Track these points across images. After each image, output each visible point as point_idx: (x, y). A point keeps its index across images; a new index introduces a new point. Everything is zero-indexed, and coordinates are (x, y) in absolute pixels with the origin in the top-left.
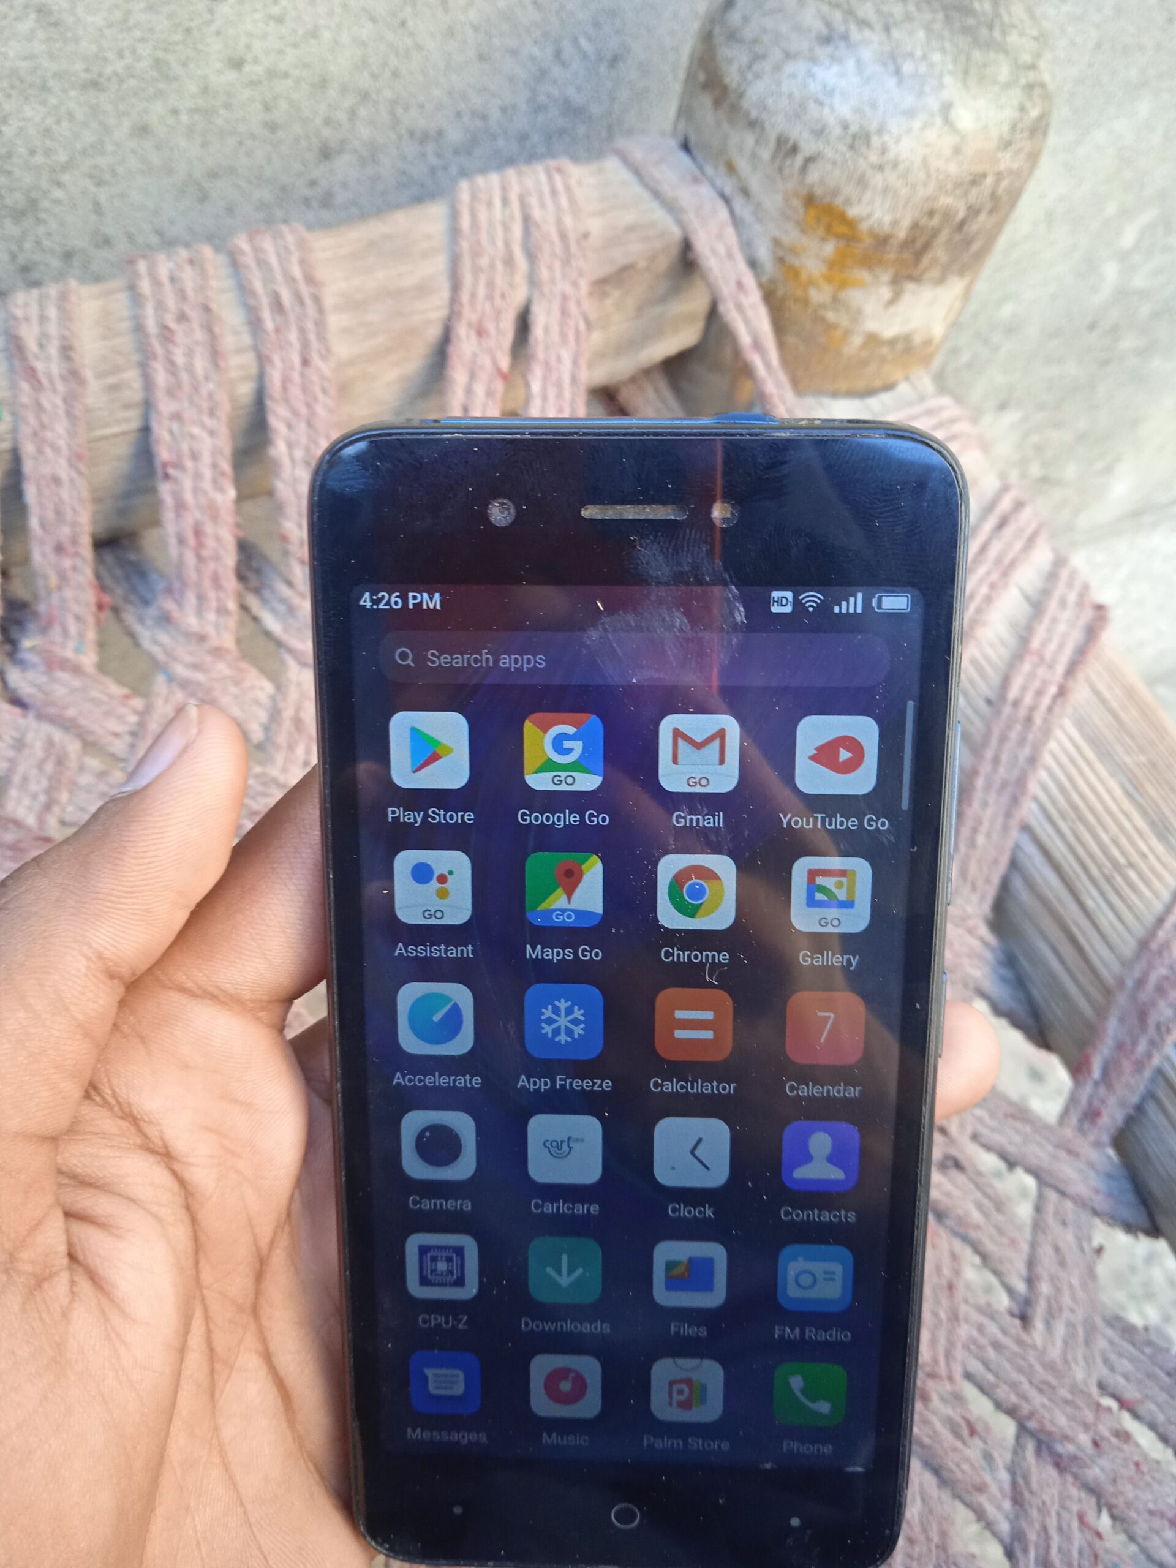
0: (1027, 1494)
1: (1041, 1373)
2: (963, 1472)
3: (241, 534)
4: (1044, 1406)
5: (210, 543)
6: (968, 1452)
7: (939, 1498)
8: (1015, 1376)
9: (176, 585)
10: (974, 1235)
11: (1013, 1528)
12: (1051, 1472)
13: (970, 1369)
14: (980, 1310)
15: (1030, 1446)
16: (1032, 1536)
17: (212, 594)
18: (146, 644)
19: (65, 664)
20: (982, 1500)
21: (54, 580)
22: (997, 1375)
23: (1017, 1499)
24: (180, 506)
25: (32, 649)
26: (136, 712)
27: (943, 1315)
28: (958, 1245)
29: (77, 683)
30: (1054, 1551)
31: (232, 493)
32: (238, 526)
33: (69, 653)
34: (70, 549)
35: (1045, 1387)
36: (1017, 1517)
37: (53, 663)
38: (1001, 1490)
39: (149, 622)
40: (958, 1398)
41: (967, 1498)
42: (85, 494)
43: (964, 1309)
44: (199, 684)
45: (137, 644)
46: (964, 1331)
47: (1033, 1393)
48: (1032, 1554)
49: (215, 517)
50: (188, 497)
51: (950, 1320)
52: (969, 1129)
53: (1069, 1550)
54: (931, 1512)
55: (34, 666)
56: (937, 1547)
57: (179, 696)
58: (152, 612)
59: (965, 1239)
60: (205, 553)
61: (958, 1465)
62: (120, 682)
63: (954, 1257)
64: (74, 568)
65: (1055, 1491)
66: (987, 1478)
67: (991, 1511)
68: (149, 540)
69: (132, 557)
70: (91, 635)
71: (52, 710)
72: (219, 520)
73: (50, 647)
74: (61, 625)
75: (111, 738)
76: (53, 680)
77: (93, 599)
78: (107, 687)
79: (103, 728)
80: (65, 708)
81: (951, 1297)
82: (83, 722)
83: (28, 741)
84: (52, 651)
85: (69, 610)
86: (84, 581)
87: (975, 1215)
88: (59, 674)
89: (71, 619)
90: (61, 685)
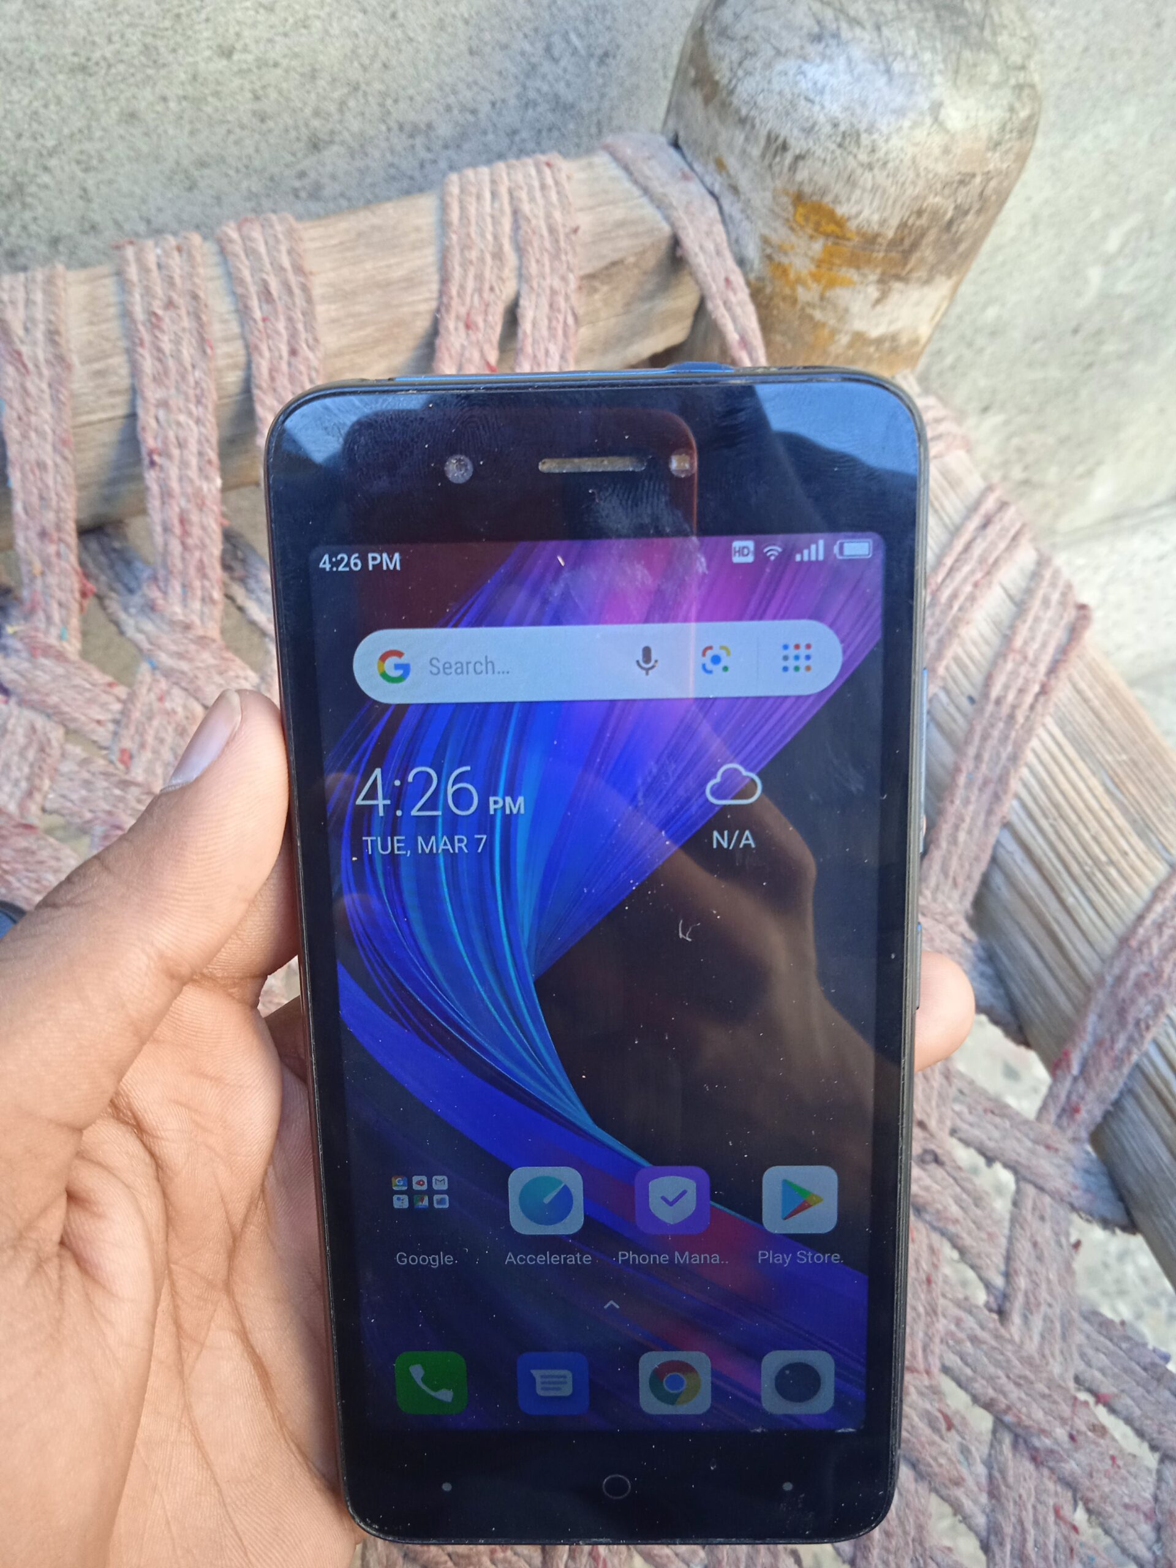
0: (1003, 1488)
1: (1019, 1368)
2: (940, 1466)
3: (226, 523)
4: (1020, 1399)
5: (196, 531)
6: (945, 1446)
7: (917, 1491)
8: (992, 1370)
9: (161, 573)
10: (952, 1229)
11: (989, 1522)
12: (1029, 1466)
13: (948, 1363)
14: (958, 1304)
15: (1007, 1440)
16: (1008, 1530)
17: (197, 584)
18: (131, 632)
19: (47, 651)
20: (959, 1493)
21: (38, 566)
22: (974, 1371)
23: (993, 1493)
24: (166, 494)
25: (15, 634)
26: (119, 700)
27: (921, 1310)
28: (936, 1238)
29: (60, 670)
30: (1030, 1544)
31: (219, 482)
32: (224, 515)
33: (53, 641)
34: (55, 536)
35: (1022, 1382)
36: (993, 1511)
37: (36, 650)
38: (978, 1484)
39: (133, 611)
40: (935, 1391)
41: (944, 1492)
42: (70, 480)
43: (941, 1301)
44: (183, 673)
45: (122, 633)
46: (942, 1325)
47: (1010, 1387)
48: (1008, 1547)
49: (201, 507)
50: (175, 485)
51: (927, 1313)
52: (949, 1124)
53: (1045, 1544)
54: (907, 1505)
55: (17, 651)
56: (913, 1540)
57: (163, 684)
58: (137, 599)
59: (943, 1233)
60: (190, 541)
61: (935, 1459)
62: (103, 669)
63: (932, 1250)
64: (58, 555)
65: (1031, 1485)
66: (964, 1471)
67: (968, 1504)
68: (135, 527)
69: (117, 545)
70: (75, 622)
71: (35, 697)
72: (205, 509)
73: (33, 634)
74: (45, 611)
75: (93, 725)
76: (36, 667)
77: (77, 586)
78: (90, 675)
79: (85, 715)
80: (47, 695)
81: (929, 1291)
82: (66, 709)
83: (10, 727)
84: (36, 637)
85: (52, 596)
86: (68, 567)
87: (954, 1210)
88: (43, 661)
89: (55, 606)
90: (44, 671)
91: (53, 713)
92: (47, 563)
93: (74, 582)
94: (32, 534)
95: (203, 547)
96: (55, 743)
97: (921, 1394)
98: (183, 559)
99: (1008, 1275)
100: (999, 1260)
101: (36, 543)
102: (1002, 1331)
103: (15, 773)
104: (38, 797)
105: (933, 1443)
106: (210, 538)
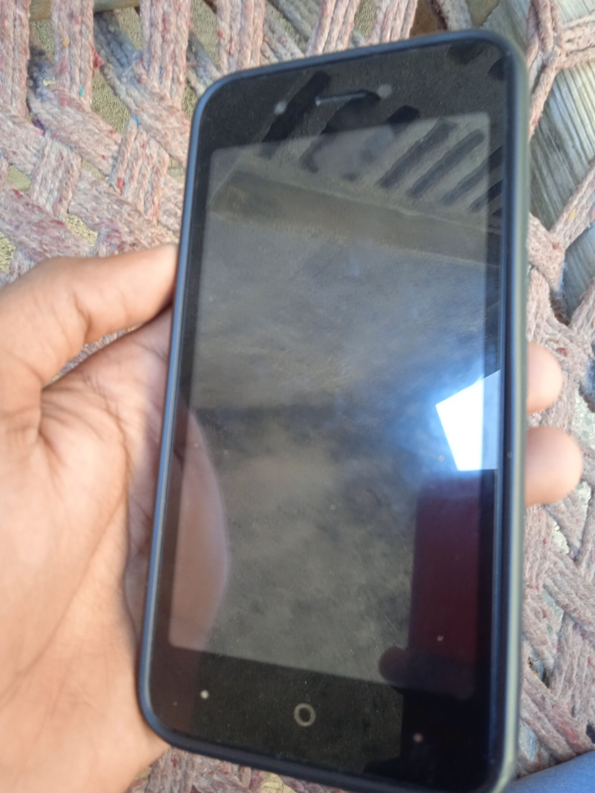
0: (566, 648)
2: (537, 634)
4: (581, 606)
5: (173, 29)
6: (541, 625)
8: (568, 589)
9: (146, 56)
10: (560, 516)
11: (555, 663)
12: (579, 638)
13: (547, 584)
14: (556, 554)
15: (571, 624)
16: (565, 668)
18: (123, 95)
19: (71, 102)
20: (544, 648)
21: (66, 40)
22: (560, 589)
23: (560, 648)
25: (48, 87)
26: (116, 143)
27: (539, 556)
28: (550, 519)
29: (79, 117)
30: (574, 675)
32: (191, 21)
33: (74, 95)
34: (79, 18)
36: (559, 658)
37: (63, 100)
38: (553, 644)
39: (125, 80)
40: (540, 598)
41: (537, 647)
43: (549, 553)
44: (158, 130)
45: (116, 94)
46: (547, 565)
48: (564, 676)
49: (177, 12)
51: (541, 558)
53: (582, 676)
55: (50, 99)
57: (145, 136)
58: (127, 72)
59: (555, 518)
60: (168, 36)
61: (535, 631)
62: (107, 120)
63: (548, 526)
64: (81, 32)
65: (579, 647)
66: (547, 637)
67: (547, 654)
69: (112, 29)
70: (89, 84)
71: (63, 134)
72: (180, 14)
73: (61, 88)
74: (70, 73)
75: (100, 159)
76: (63, 113)
77: (92, 58)
78: (98, 123)
79: (95, 151)
80: (71, 133)
81: (544, 548)
82: (83, 145)
83: (46, 152)
84: (64, 91)
85: (75, 64)
86: (87, 43)
87: (563, 506)
88: (67, 108)
89: (77, 71)
90: (69, 117)
91: (74, 147)
92: (73, 38)
93: (90, 56)
94: (64, 15)
95: (177, 42)
96: (75, 168)
97: (533, 599)
98: (162, 49)
99: (583, 542)
100: (579, 534)
101: (66, 21)
102: (577, 571)
103: (50, 186)
104: (65, 203)
105: (535, 624)
106: (181, 35)
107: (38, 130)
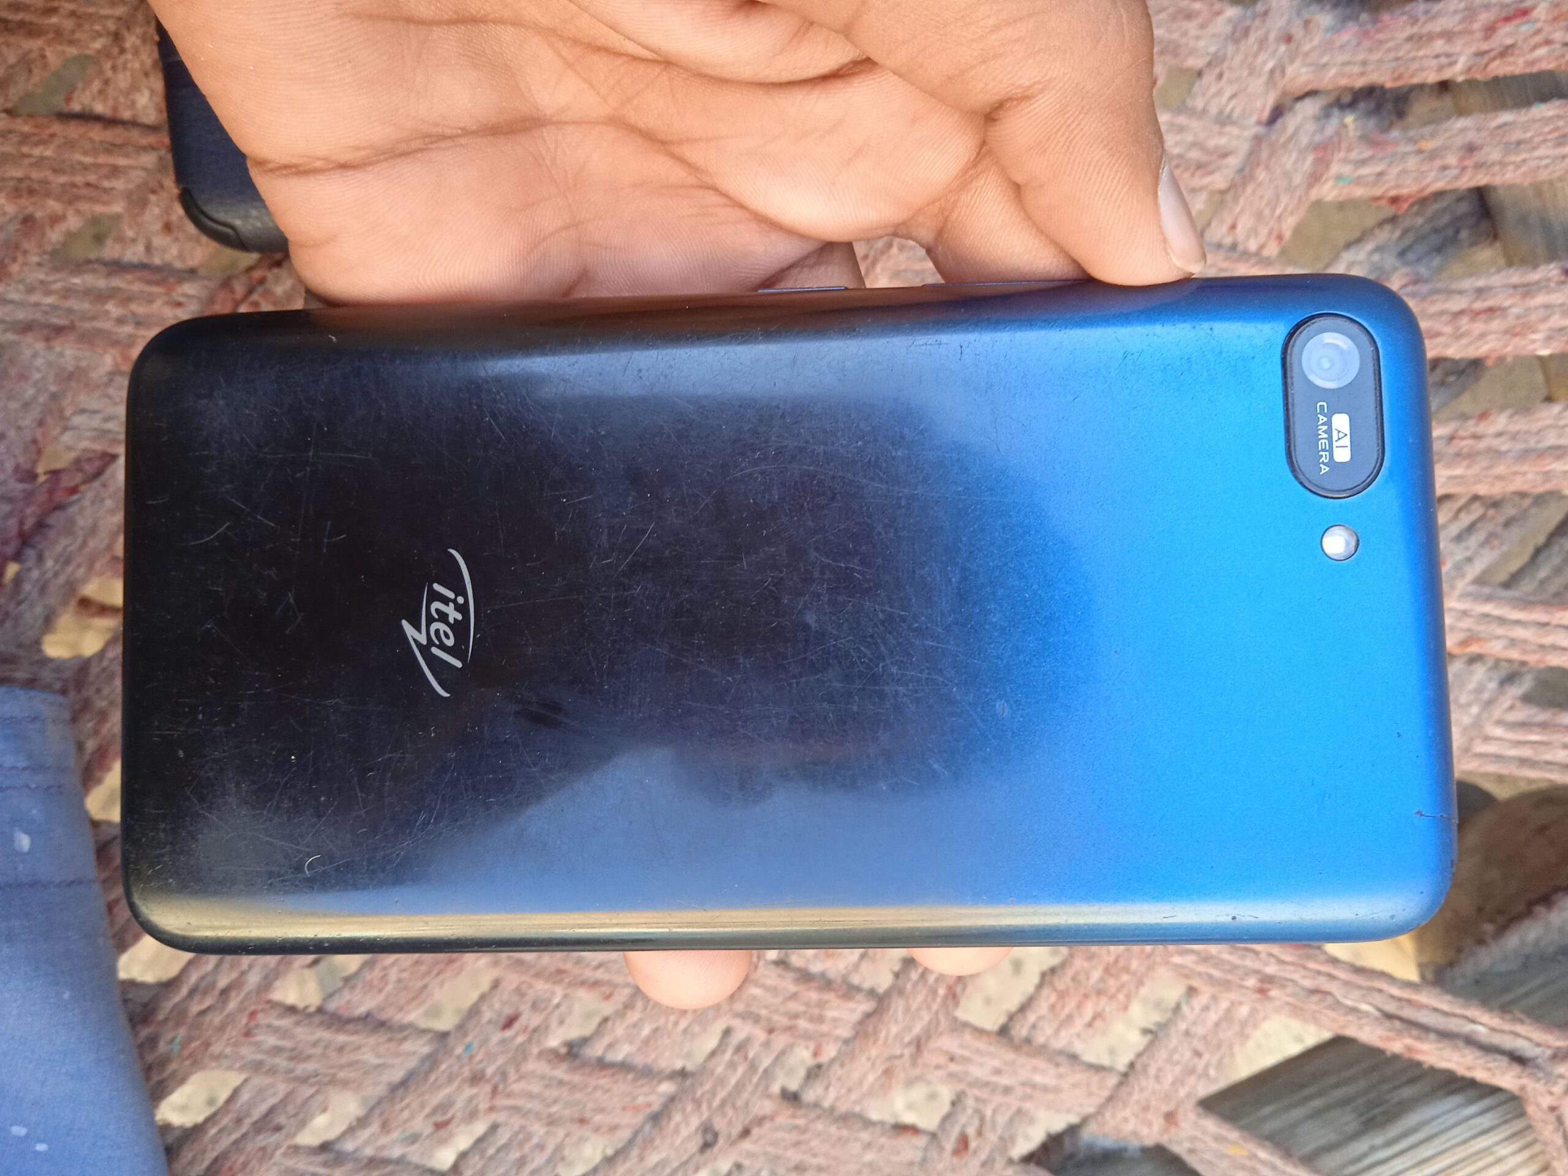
2: (402, 1110)
3: (1490, 363)
5: (1478, 327)
6: (420, 1117)
7: (378, 1083)
9: (1424, 288)
10: (635, 1152)
14: (559, 1148)
19: (1322, 163)
20: (375, 1127)
21: (1430, 145)
23: (373, 1163)
24: (1527, 290)
25: (1345, 126)
26: (1262, 247)
29: (1298, 179)
31: (1545, 352)
32: (1501, 359)
33: (1335, 169)
34: (1469, 163)
36: (357, 1160)
37: (1323, 151)
38: (383, 1148)
39: (1376, 257)
40: (472, 1116)
41: (377, 1111)
42: (1543, 175)
45: (1348, 246)
46: (538, 1129)
49: (1512, 332)
50: (1540, 299)
51: (550, 1115)
52: (746, 1162)
54: (367, 1073)
55: (1322, 129)
56: (334, 1075)
59: (630, 1143)
60: (1464, 321)
61: (408, 1106)
62: (1298, 231)
63: (614, 1128)
64: (1445, 168)
66: (395, 1135)
67: (364, 1134)
68: (1485, 254)
69: (1464, 234)
70: (1359, 192)
71: (1264, 155)
72: (1508, 337)
73: (1344, 145)
74: (1371, 158)
75: (1229, 221)
76: (1302, 152)
77: (1404, 191)
78: (1292, 213)
79: (1242, 211)
80: (1267, 168)
82: (1249, 189)
83: (1228, 129)
84: (1339, 150)
85: (1390, 164)
86: (1428, 180)
88: (1310, 159)
89: (1378, 168)
90: (1296, 162)
91: (1244, 176)
92: (1433, 155)
93: (1408, 188)
94: (1471, 136)
95: (1458, 337)
96: (1208, 180)
97: (471, 1099)
98: (1442, 313)
101: (1460, 141)
105: (423, 1106)
106: (1471, 343)
107: (1266, 114)
